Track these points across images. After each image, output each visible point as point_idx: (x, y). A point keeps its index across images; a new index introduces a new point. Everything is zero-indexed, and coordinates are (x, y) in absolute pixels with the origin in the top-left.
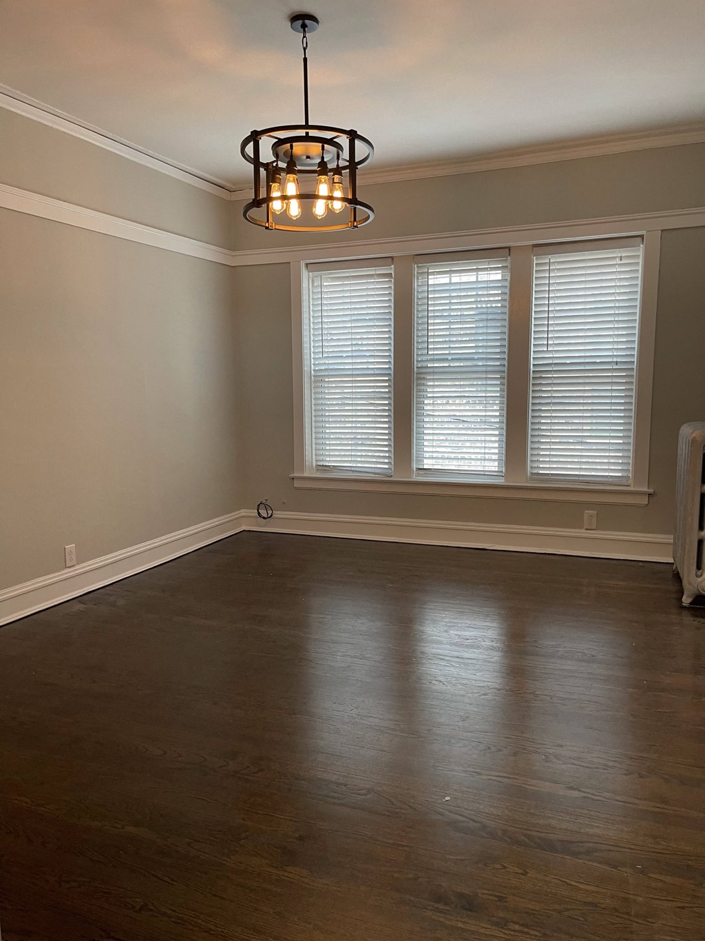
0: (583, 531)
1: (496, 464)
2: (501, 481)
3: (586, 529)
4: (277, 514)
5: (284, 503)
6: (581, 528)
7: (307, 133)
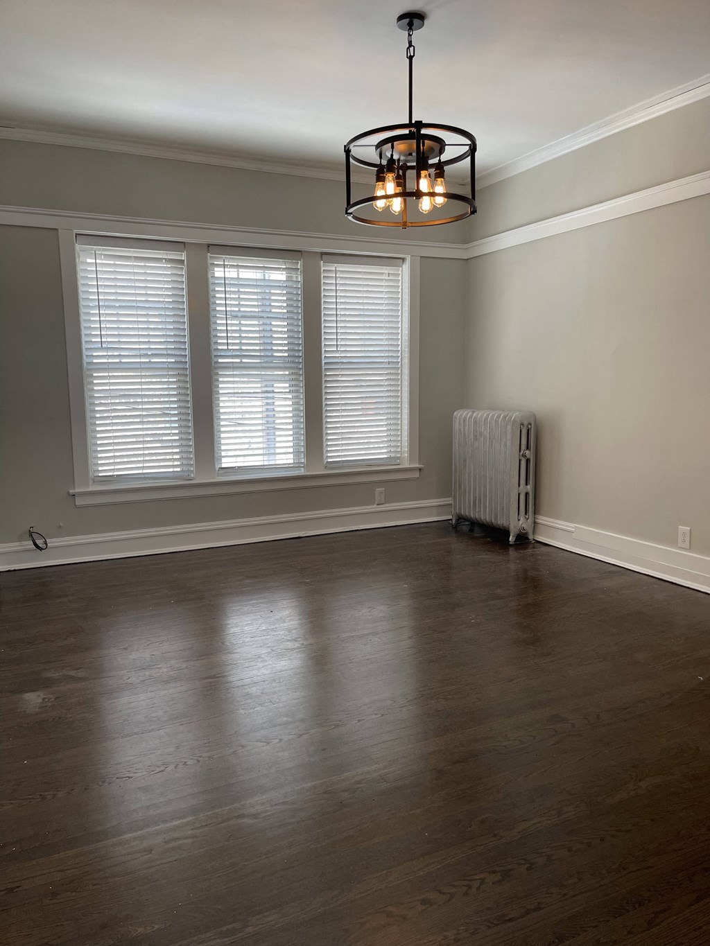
0: (375, 506)
1: (291, 456)
2: (302, 472)
3: (378, 505)
4: (52, 542)
5: (60, 527)
6: (373, 504)
7: (410, 131)
